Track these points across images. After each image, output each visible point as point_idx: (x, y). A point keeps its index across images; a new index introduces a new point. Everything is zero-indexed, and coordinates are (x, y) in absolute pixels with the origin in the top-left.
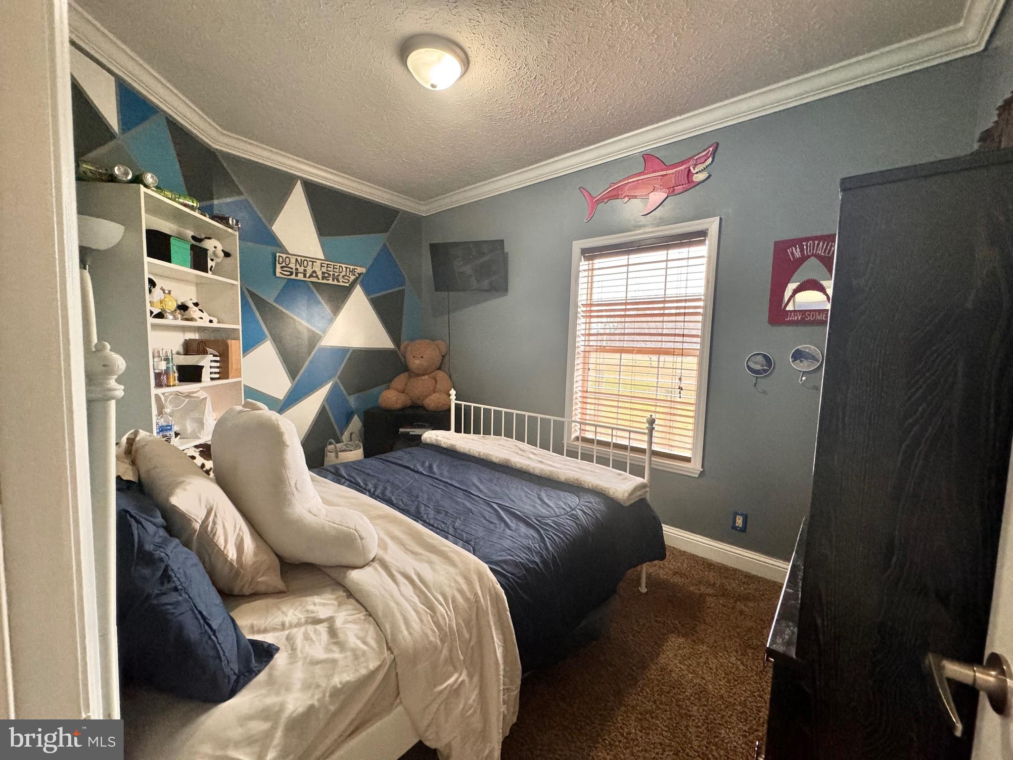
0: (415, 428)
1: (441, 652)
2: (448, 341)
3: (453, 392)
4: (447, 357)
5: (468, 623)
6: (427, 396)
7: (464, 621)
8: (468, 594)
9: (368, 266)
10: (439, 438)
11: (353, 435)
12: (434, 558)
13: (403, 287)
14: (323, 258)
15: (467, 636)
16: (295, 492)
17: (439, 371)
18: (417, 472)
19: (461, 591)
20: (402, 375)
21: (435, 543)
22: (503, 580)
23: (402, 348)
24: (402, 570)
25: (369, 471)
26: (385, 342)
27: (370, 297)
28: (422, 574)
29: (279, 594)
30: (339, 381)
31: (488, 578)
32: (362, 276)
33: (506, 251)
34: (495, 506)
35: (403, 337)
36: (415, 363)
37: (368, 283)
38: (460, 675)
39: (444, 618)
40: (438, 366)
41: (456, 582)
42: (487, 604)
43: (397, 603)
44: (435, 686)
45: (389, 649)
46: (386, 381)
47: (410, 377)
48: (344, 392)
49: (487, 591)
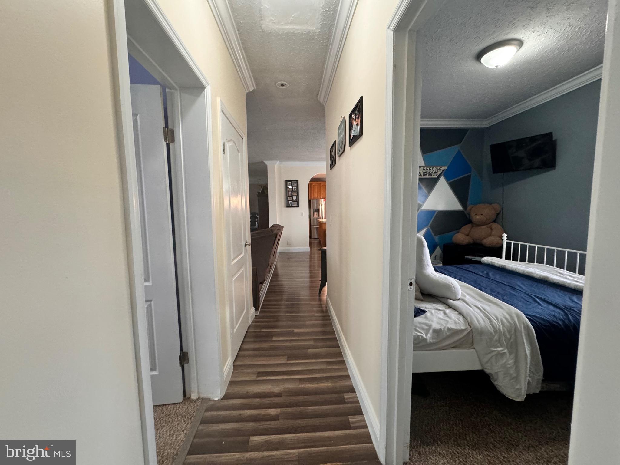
0: (475, 256)
1: (494, 336)
2: (501, 203)
3: (505, 235)
4: (501, 215)
5: (509, 332)
6: (484, 238)
7: (507, 330)
8: (510, 320)
9: (448, 166)
10: (493, 261)
11: (437, 257)
12: (490, 304)
13: (469, 174)
14: (424, 165)
15: (508, 336)
16: (427, 265)
17: (494, 223)
18: (479, 275)
19: (506, 319)
20: (467, 225)
21: (491, 299)
22: (533, 323)
23: (468, 208)
24: (474, 304)
25: (451, 271)
26: (458, 207)
27: (449, 182)
28: (484, 307)
29: (422, 300)
30: (430, 228)
31: (523, 318)
32: (444, 172)
33: (554, 139)
34: (533, 296)
35: (469, 202)
36: (477, 218)
37: (447, 175)
38: (504, 349)
39: (497, 326)
40: (494, 219)
41: (503, 314)
42: (521, 327)
43: (473, 313)
44: (491, 347)
45: (469, 325)
46: (458, 229)
47: (472, 227)
48: (433, 234)
49: (522, 323)
